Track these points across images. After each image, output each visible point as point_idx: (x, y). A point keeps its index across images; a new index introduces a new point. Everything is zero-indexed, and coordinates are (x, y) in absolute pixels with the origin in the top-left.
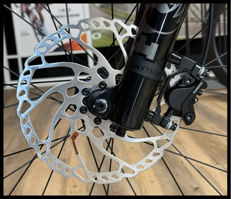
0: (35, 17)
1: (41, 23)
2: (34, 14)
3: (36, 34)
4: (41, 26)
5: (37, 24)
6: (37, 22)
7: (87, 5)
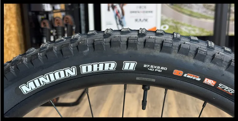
0: (118, 11)
1: (122, 16)
2: (117, 8)
3: (117, 24)
4: (122, 18)
5: (119, 16)
6: (119, 15)
7: (159, 5)
